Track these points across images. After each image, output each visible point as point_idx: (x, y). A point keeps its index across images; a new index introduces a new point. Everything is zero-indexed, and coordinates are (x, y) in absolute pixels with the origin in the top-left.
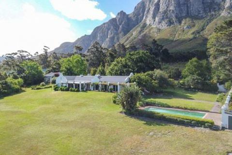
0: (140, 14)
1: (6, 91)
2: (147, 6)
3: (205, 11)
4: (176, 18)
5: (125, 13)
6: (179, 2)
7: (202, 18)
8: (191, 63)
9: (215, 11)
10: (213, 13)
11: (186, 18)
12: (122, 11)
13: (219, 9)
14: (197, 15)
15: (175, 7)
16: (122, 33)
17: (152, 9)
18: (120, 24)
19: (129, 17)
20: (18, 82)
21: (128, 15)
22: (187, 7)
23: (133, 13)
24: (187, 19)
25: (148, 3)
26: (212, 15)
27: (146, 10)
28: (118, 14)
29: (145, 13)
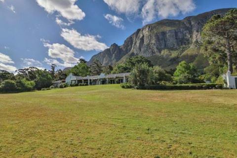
0: (129, 46)
1: (20, 88)
2: (134, 40)
3: (178, 44)
4: (157, 49)
5: (117, 45)
6: (159, 38)
7: (176, 49)
8: (181, 65)
9: (185, 45)
10: (184, 46)
11: (164, 49)
12: (115, 44)
13: (189, 43)
14: (173, 48)
15: (155, 41)
16: (115, 60)
17: (138, 42)
18: (113, 53)
19: (120, 48)
20: (31, 83)
21: (120, 46)
22: (165, 41)
23: (124, 45)
24: (166, 50)
25: (135, 38)
26: (184, 48)
27: (134, 43)
28: (112, 45)
29: (133, 45)
